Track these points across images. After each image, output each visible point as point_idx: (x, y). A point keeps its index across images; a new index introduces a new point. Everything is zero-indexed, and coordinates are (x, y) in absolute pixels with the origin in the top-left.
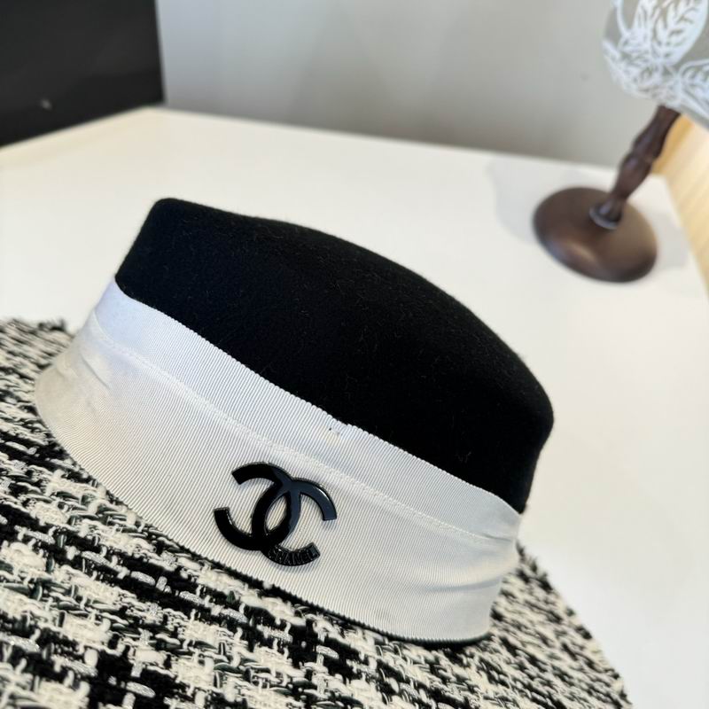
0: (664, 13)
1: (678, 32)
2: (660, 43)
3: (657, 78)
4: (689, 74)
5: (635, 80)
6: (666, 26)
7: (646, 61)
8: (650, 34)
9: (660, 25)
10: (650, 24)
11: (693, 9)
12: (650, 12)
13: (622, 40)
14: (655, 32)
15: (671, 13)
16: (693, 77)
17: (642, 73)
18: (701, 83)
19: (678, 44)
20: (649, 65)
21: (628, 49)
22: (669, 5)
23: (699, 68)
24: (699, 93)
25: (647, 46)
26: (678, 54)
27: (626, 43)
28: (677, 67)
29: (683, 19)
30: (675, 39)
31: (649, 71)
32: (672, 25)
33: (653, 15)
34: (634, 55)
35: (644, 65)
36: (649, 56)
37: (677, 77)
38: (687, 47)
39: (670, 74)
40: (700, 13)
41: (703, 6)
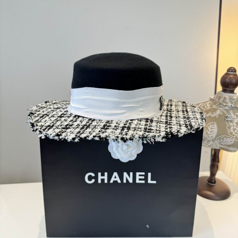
1: (212, 131)
2: (209, 135)
3: (211, 142)
4: (219, 140)
5: (206, 144)
6: (209, 131)
7: (207, 139)
9: (207, 131)
11: (213, 126)
14: (206, 132)
15: (209, 128)
16: (220, 140)
17: (207, 142)
18: (222, 141)
19: (213, 134)
20: (208, 140)
22: (207, 126)
23: (220, 138)
24: (222, 143)
25: (206, 136)
26: (214, 136)
28: (215, 139)
29: (212, 128)
30: (212, 133)
31: (209, 141)
32: (210, 130)
35: (207, 140)
36: (208, 138)
37: (216, 141)
38: (215, 134)
39: (214, 141)
40: (215, 126)
41: (215, 125)
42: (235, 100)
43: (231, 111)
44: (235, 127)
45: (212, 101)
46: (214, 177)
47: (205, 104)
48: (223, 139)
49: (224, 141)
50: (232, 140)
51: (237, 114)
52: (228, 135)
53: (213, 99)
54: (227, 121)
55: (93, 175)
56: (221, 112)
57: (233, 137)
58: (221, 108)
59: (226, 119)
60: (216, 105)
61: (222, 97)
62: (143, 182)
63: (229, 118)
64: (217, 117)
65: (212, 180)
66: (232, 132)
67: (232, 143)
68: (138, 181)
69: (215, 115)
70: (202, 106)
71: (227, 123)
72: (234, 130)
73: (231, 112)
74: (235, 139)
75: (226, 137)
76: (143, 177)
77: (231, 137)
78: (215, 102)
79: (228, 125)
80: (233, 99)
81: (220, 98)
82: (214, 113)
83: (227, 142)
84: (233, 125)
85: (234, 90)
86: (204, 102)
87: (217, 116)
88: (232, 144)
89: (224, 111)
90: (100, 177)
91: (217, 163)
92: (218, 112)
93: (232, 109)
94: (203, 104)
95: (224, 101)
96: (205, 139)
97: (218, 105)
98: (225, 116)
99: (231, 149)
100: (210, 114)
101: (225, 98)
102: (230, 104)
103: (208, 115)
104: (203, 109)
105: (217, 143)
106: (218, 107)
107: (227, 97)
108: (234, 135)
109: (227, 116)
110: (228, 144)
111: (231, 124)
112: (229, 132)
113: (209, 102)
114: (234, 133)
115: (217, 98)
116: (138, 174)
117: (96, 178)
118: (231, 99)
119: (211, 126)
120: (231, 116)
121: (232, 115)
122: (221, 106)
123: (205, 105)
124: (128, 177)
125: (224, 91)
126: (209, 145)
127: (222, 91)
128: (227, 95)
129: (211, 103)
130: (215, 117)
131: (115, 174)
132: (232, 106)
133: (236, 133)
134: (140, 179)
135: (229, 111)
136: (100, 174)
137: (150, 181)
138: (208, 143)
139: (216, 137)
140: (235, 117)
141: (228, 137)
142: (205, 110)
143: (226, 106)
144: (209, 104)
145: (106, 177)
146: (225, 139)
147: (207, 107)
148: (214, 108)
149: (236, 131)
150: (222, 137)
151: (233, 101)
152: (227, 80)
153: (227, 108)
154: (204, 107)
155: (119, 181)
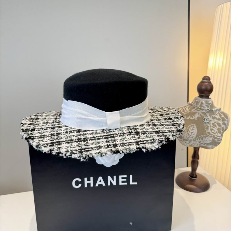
0: (188, 130)
1: (193, 132)
2: (190, 135)
3: (193, 142)
4: (198, 139)
5: (188, 144)
6: (190, 132)
7: (189, 139)
8: (187, 134)
10: (187, 133)
11: (193, 128)
12: (185, 130)
13: (182, 137)
14: (188, 133)
15: (190, 129)
16: (200, 140)
18: (202, 140)
21: (184, 138)
23: (200, 138)
24: (202, 142)
25: (188, 136)
27: (183, 137)
28: (196, 139)
29: (192, 130)
30: (193, 134)
31: (190, 141)
33: (186, 131)
34: (186, 139)
35: (189, 140)
36: (189, 138)
38: (196, 134)
39: (195, 140)
40: (195, 128)
41: (195, 126)
42: (210, 104)
43: (208, 113)
44: (212, 128)
45: (190, 106)
46: (195, 172)
47: (185, 108)
48: (202, 138)
49: (203, 140)
50: (210, 139)
51: (213, 116)
52: (206, 135)
53: (192, 104)
54: (205, 123)
55: (80, 180)
56: (199, 115)
57: (211, 137)
58: (199, 112)
59: (204, 121)
60: (194, 109)
61: (200, 102)
62: (126, 184)
63: (206, 120)
64: (196, 120)
65: (193, 175)
66: (210, 132)
67: (211, 141)
68: (121, 183)
69: (194, 117)
70: (182, 110)
71: (205, 124)
72: (211, 130)
73: (208, 115)
74: (212, 138)
75: (204, 136)
76: (125, 180)
77: (209, 136)
78: (193, 107)
79: (206, 126)
80: (209, 104)
81: (197, 103)
82: (193, 116)
83: (206, 141)
84: (211, 126)
85: (209, 95)
86: (183, 107)
87: (196, 118)
88: (210, 143)
89: (202, 114)
90: (86, 182)
91: (197, 160)
92: (197, 115)
93: (209, 112)
94: (182, 108)
95: (201, 106)
96: (187, 139)
97: (197, 109)
98: (203, 118)
99: (210, 146)
100: (190, 117)
101: (202, 103)
102: (206, 108)
103: (188, 118)
104: (183, 113)
105: (198, 142)
106: (196, 111)
107: (204, 102)
108: (212, 135)
109: (205, 118)
110: (207, 143)
111: (209, 125)
112: (207, 132)
113: (188, 106)
114: (211, 133)
115: (195, 103)
116: (120, 177)
117: (83, 183)
118: (207, 103)
119: (191, 128)
120: (208, 119)
121: (209, 117)
122: (199, 110)
123: (185, 110)
124: (112, 180)
125: (201, 96)
126: (190, 144)
127: (199, 97)
128: (204, 100)
129: (190, 107)
130: (194, 119)
131: (100, 178)
132: (208, 109)
133: (213, 133)
134: (123, 182)
135: (206, 114)
136: (86, 179)
137: (131, 183)
138: (190, 143)
139: (196, 137)
140: (212, 119)
141: (206, 137)
142: (185, 113)
143: (203, 109)
144: (188, 108)
145: (91, 182)
146: (204, 138)
147: (187, 111)
148: (193, 112)
149: (213, 131)
150: (202, 137)
151: (209, 105)
152: (203, 87)
153: (204, 111)
154: (183, 111)
155: (104, 185)
